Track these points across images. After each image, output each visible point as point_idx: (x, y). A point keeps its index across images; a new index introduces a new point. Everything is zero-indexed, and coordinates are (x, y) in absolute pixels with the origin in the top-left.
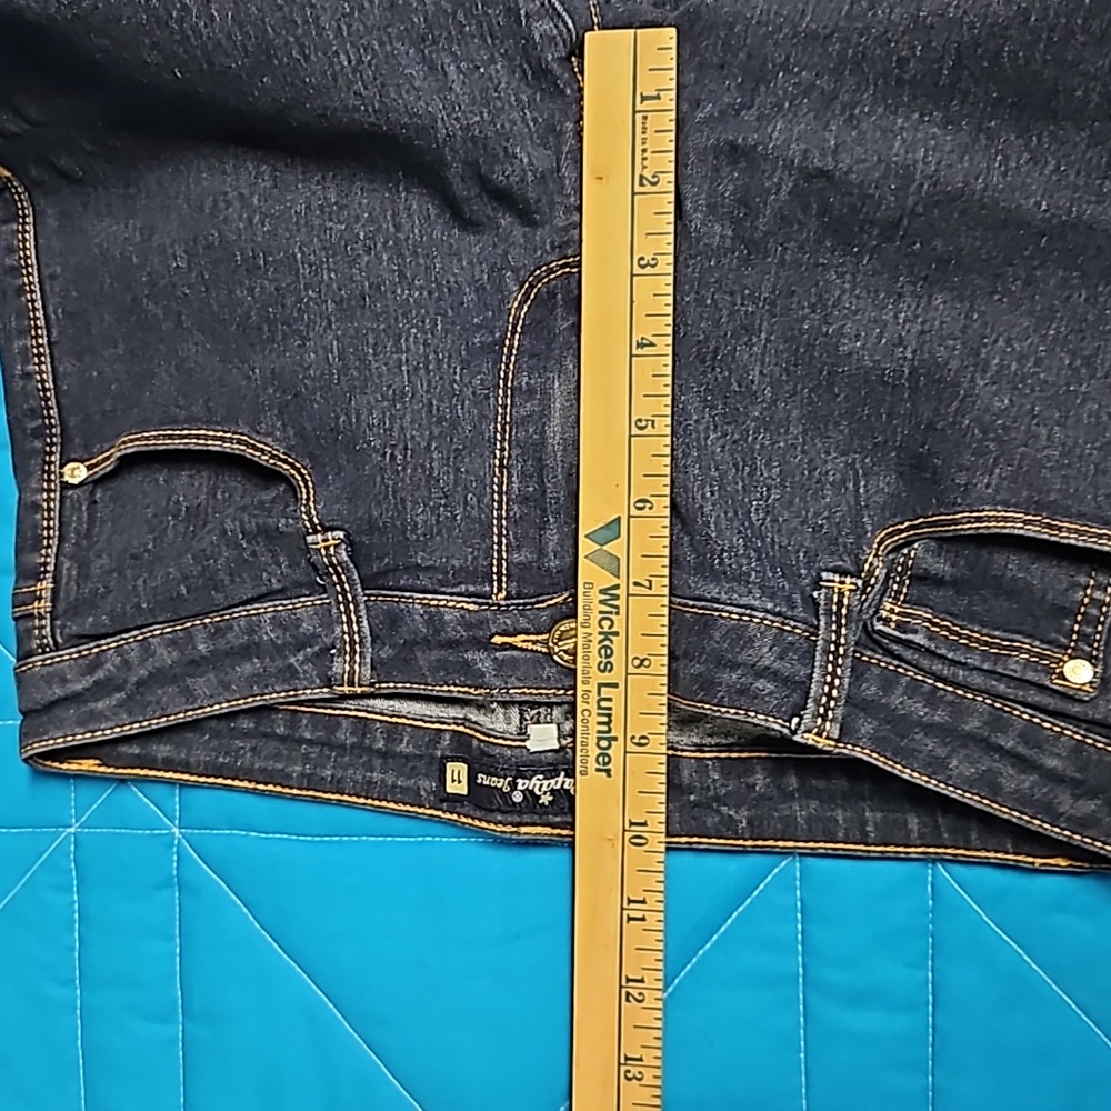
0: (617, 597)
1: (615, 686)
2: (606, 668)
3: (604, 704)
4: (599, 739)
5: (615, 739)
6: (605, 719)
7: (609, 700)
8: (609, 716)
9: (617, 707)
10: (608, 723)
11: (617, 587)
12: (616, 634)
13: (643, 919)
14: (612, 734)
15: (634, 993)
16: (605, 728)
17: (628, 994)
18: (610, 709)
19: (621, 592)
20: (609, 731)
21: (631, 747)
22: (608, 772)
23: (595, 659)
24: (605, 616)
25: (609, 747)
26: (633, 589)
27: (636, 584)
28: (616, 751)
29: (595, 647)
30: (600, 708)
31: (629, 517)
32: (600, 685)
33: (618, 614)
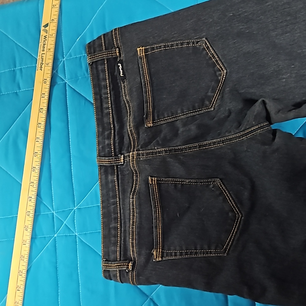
0: (46, 37)
1: (44, 54)
2: (43, 50)
3: (42, 57)
4: (41, 64)
5: (43, 64)
6: (42, 60)
7: (43, 56)
8: (43, 59)
9: (44, 58)
10: (42, 61)
11: (47, 36)
12: (46, 44)
13: (44, 97)
14: (43, 63)
15: (41, 111)
16: (42, 62)
17: (40, 111)
18: (43, 58)
19: (47, 37)
20: (43, 62)
21: (46, 65)
22: (41, 70)
23: (42, 49)
24: (44, 41)
25: (42, 65)
26: (50, 36)
27: (50, 35)
28: (43, 66)
29: (42, 47)
30: (42, 58)
31: (50, 23)
32: (42, 54)
33: (46, 40)
